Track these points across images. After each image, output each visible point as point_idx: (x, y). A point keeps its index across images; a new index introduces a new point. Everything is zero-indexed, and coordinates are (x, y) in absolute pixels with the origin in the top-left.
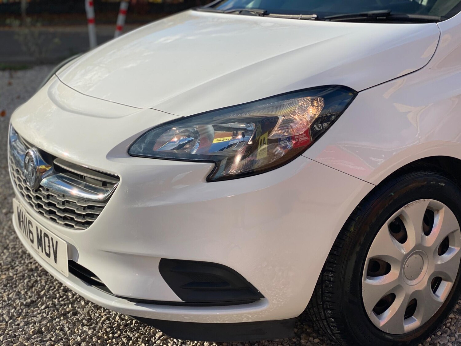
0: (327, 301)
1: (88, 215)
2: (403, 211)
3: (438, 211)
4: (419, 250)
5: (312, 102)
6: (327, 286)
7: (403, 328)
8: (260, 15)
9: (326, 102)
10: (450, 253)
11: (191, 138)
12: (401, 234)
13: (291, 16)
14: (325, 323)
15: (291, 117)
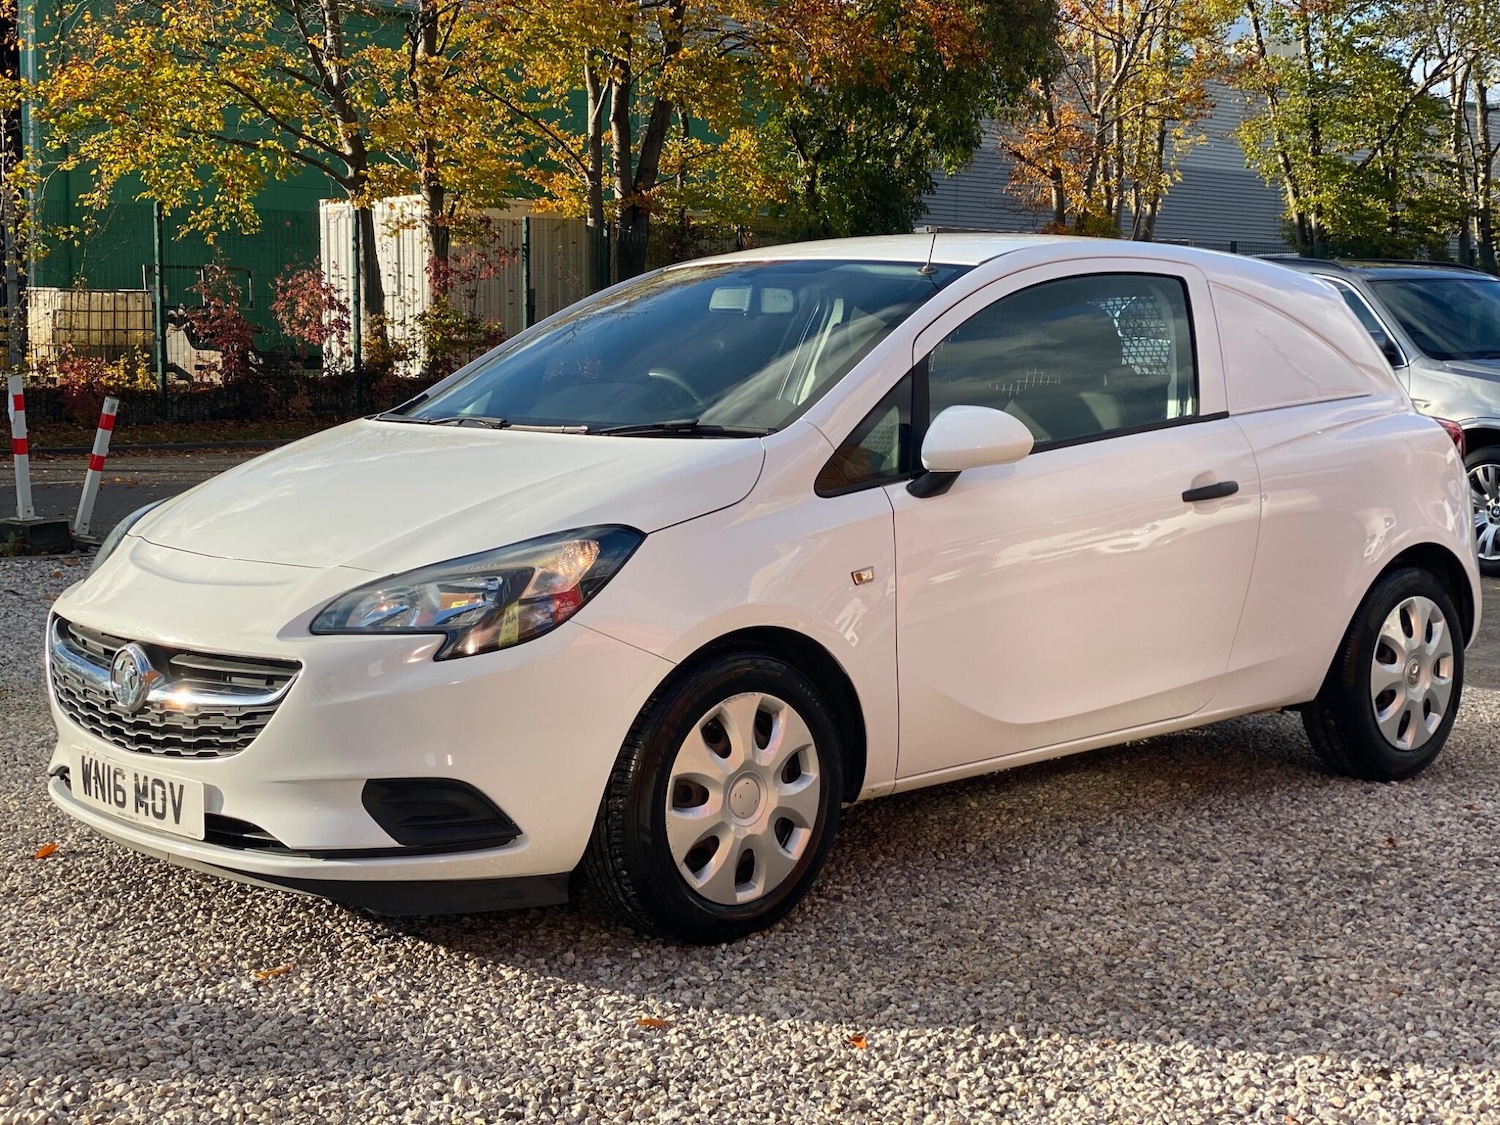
0: (617, 843)
1: (245, 730)
2: (721, 709)
3: (777, 713)
4: (749, 771)
5: (583, 545)
6: (614, 820)
7: (736, 898)
8: (494, 428)
9: (601, 547)
10: (803, 781)
11: (405, 607)
12: (721, 745)
13: (547, 428)
14: (615, 884)
15: (552, 569)
